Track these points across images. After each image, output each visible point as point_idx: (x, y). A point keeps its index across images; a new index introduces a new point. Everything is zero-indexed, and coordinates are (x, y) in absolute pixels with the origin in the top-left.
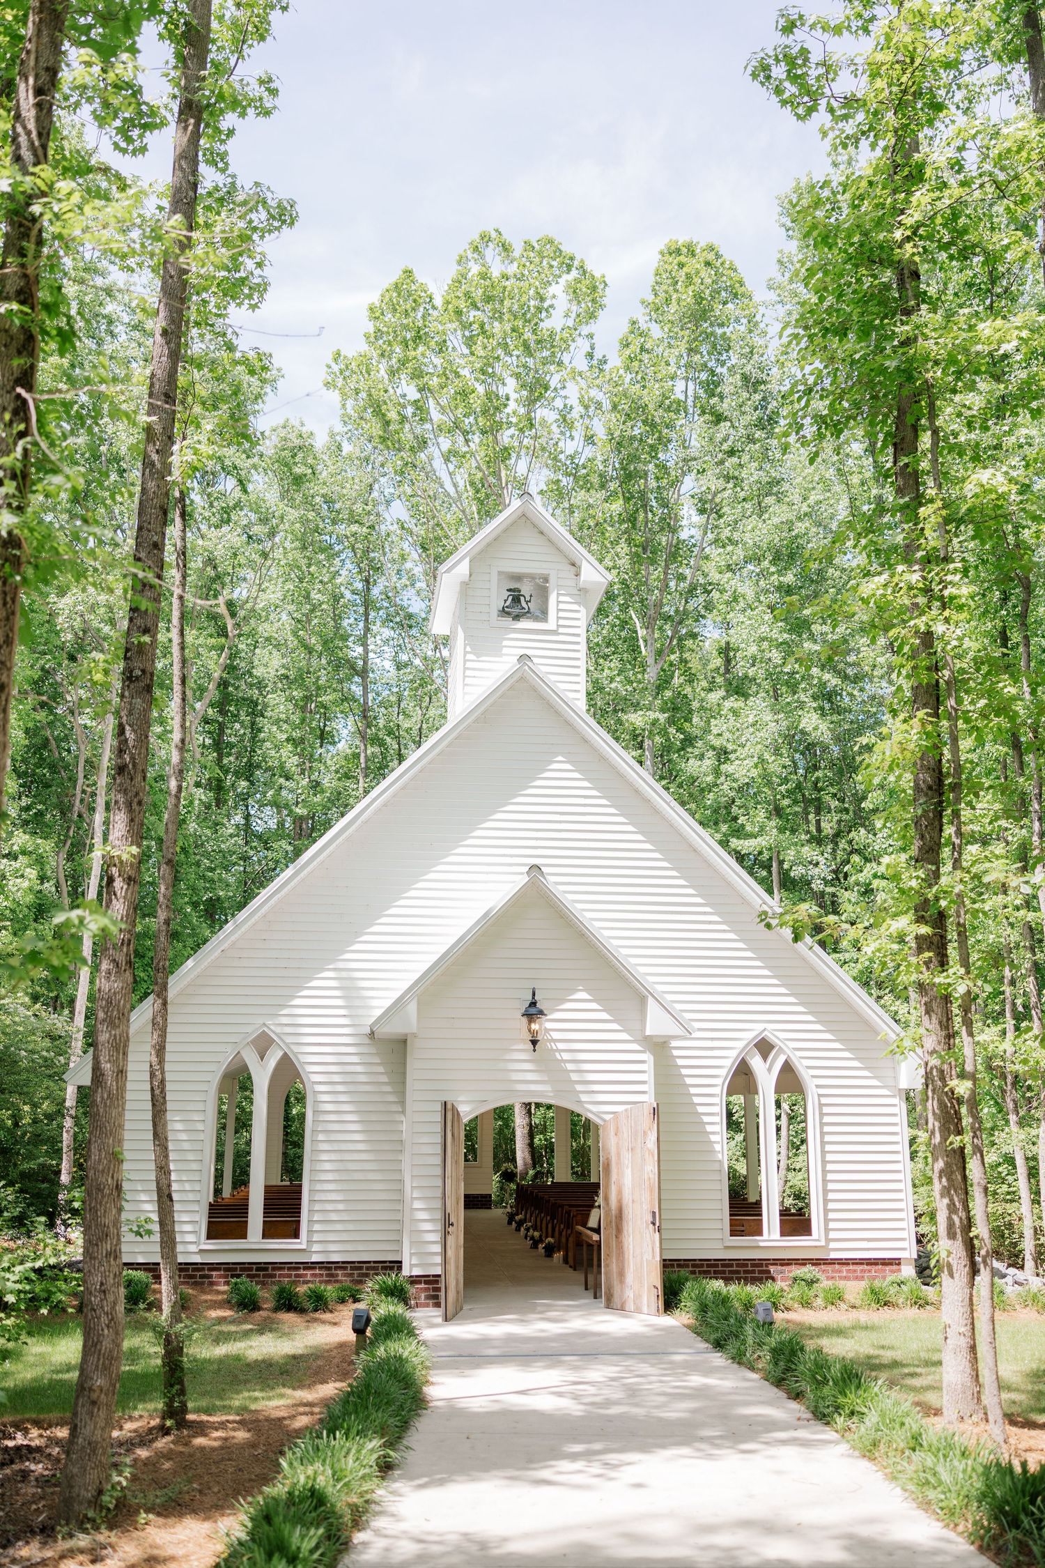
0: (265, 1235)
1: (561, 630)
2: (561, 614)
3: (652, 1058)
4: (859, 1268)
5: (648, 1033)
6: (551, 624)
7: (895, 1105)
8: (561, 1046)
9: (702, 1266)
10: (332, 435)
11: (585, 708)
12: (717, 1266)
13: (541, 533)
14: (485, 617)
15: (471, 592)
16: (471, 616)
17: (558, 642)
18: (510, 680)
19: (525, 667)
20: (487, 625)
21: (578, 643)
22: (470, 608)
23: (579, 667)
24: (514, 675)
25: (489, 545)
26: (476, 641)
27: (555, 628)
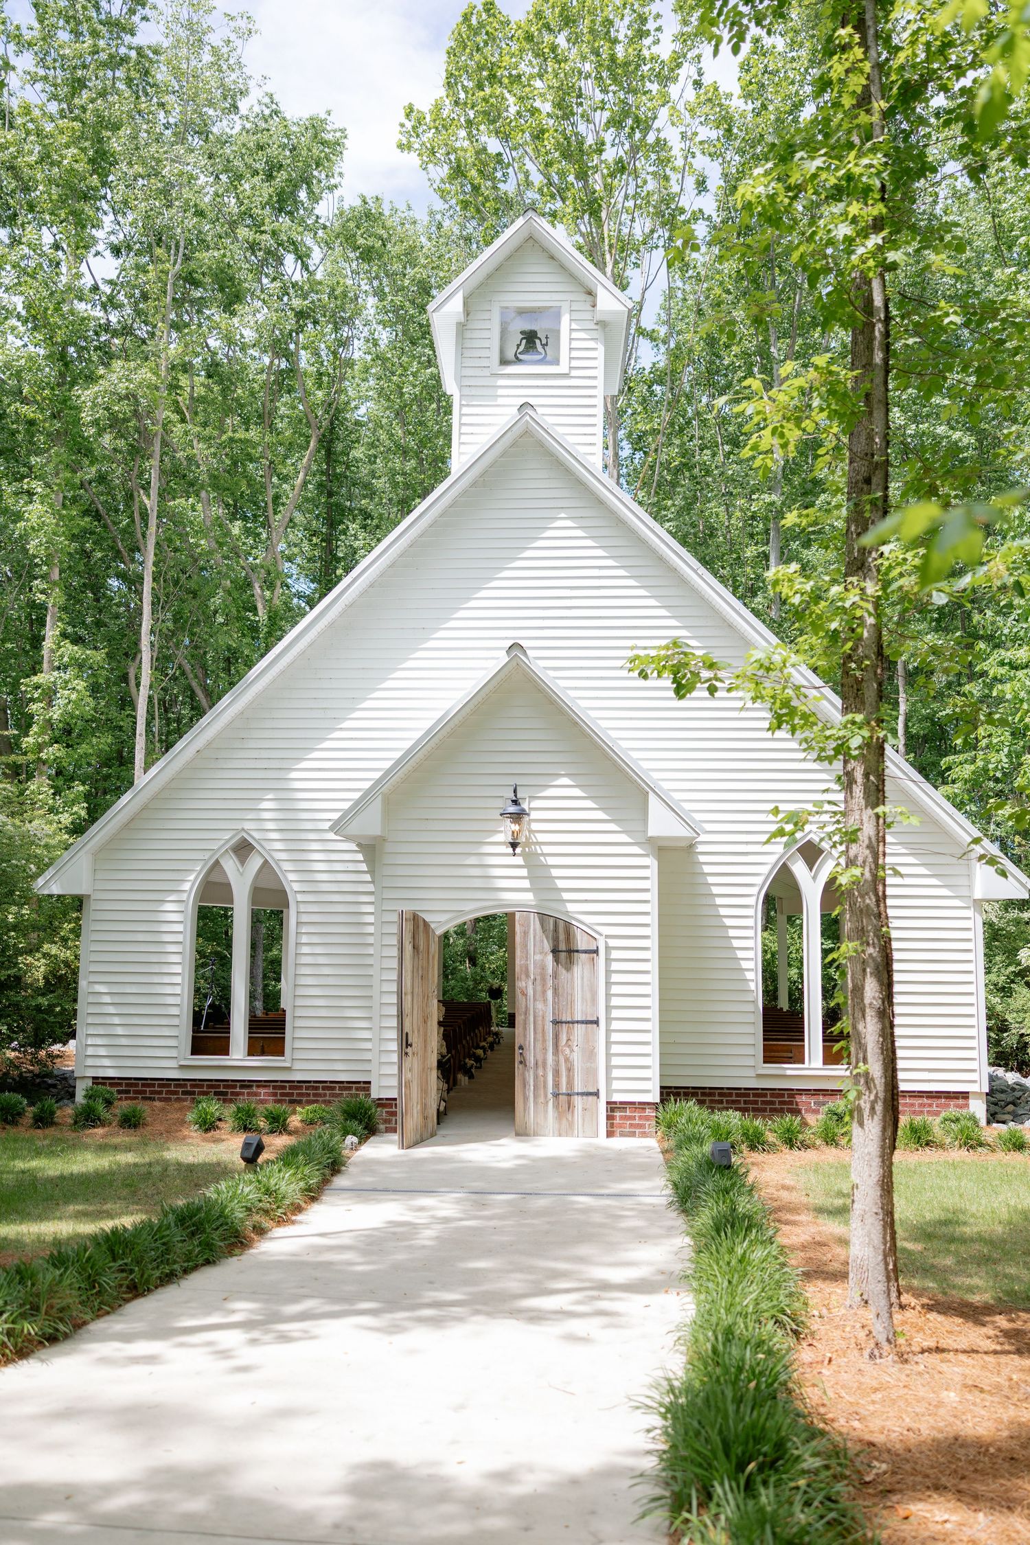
0: (251, 1052)
1: (574, 373)
2: (575, 354)
3: (656, 863)
4: (917, 1101)
5: (650, 834)
6: (563, 368)
7: (969, 918)
8: (546, 849)
9: (731, 1095)
10: (432, 213)
11: (600, 465)
12: (748, 1095)
13: (552, 258)
14: (485, 363)
15: (468, 335)
16: (468, 363)
17: (570, 387)
18: (509, 434)
19: (528, 418)
20: (487, 372)
21: (595, 387)
22: (467, 353)
23: (594, 416)
24: (515, 429)
25: (490, 276)
26: (474, 392)
27: (566, 371)
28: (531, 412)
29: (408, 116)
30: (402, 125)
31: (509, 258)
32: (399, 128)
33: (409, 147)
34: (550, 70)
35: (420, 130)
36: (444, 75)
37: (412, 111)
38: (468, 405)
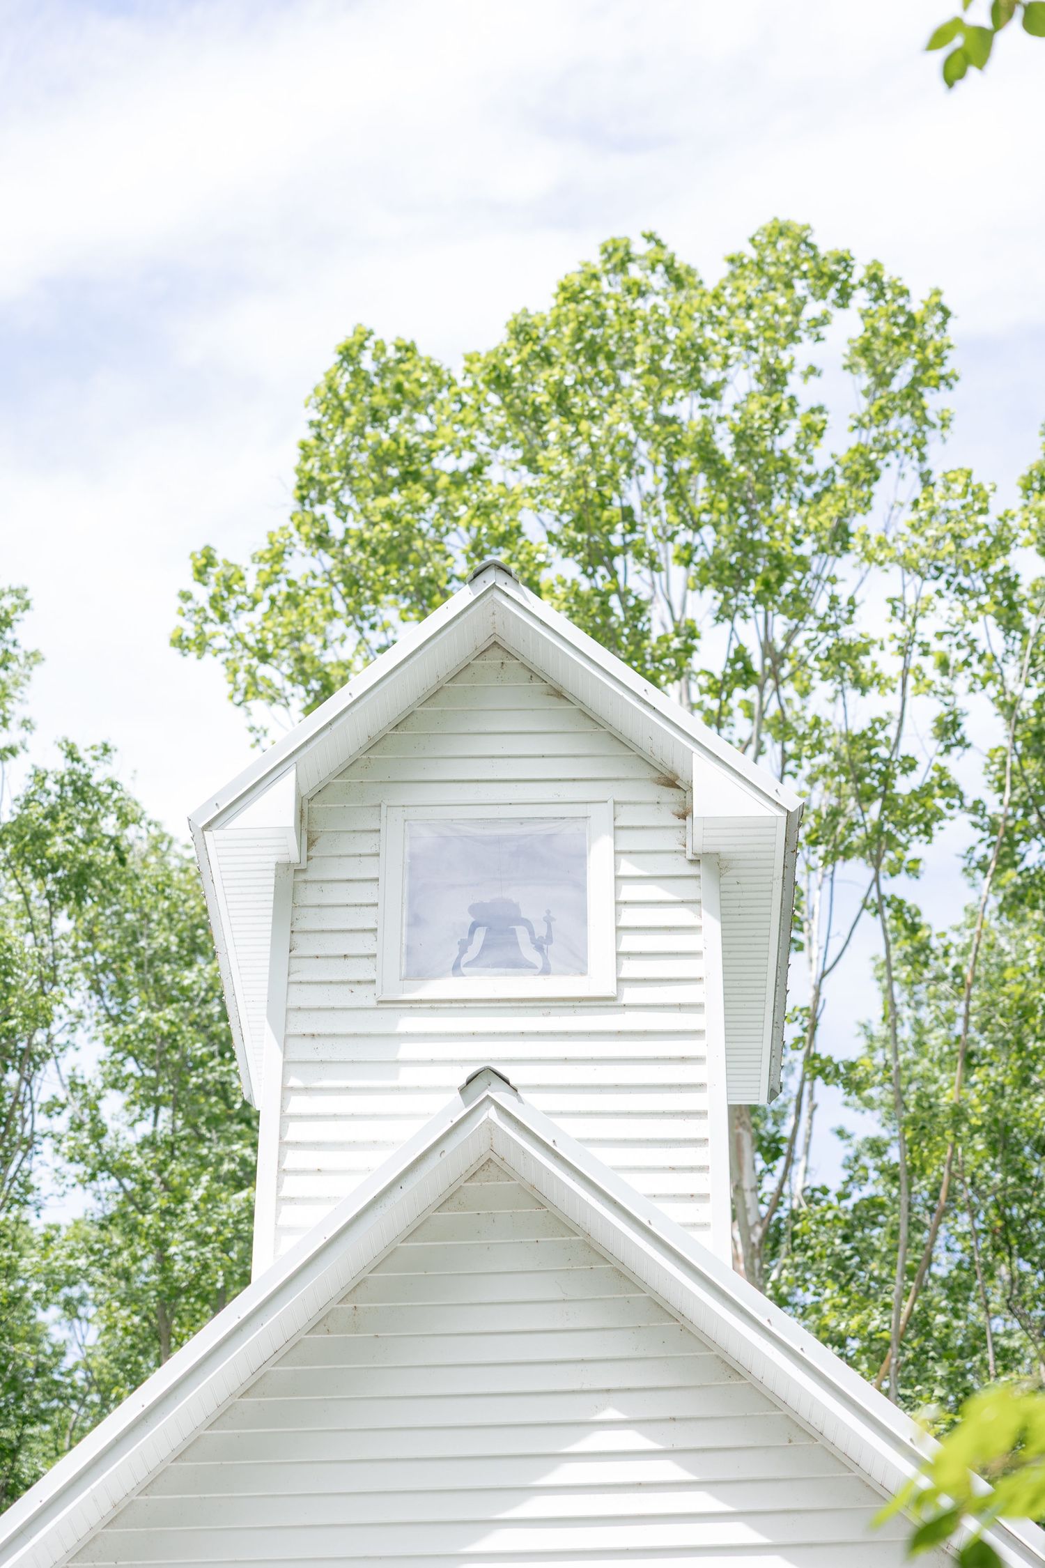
1: (633, 994)
2: (634, 942)
6: (596, 979)
13: (558, 693)
14: (361, 970)
15: (311, 895)
16: (309, 971)
17: (619, 1034)
18: (435, 1161)
19: (492, 1113)
20: (365, 997)
21: (698, 1033)
22: (308, 946)
23: (701, 1114)
24: (450, 1146)
25: (375, 744)
26: (325, 1050)
27: (609, 989)
28: (501, 1095)
29: (201, 573)
30: (186, 597)
31: (434, 695)
32: (178, 602)
33: (202, 644)
34: (553, 437)
35: (230, 605)
36: (294, 480)
37: (210, 561)
38: (306, 1090)
